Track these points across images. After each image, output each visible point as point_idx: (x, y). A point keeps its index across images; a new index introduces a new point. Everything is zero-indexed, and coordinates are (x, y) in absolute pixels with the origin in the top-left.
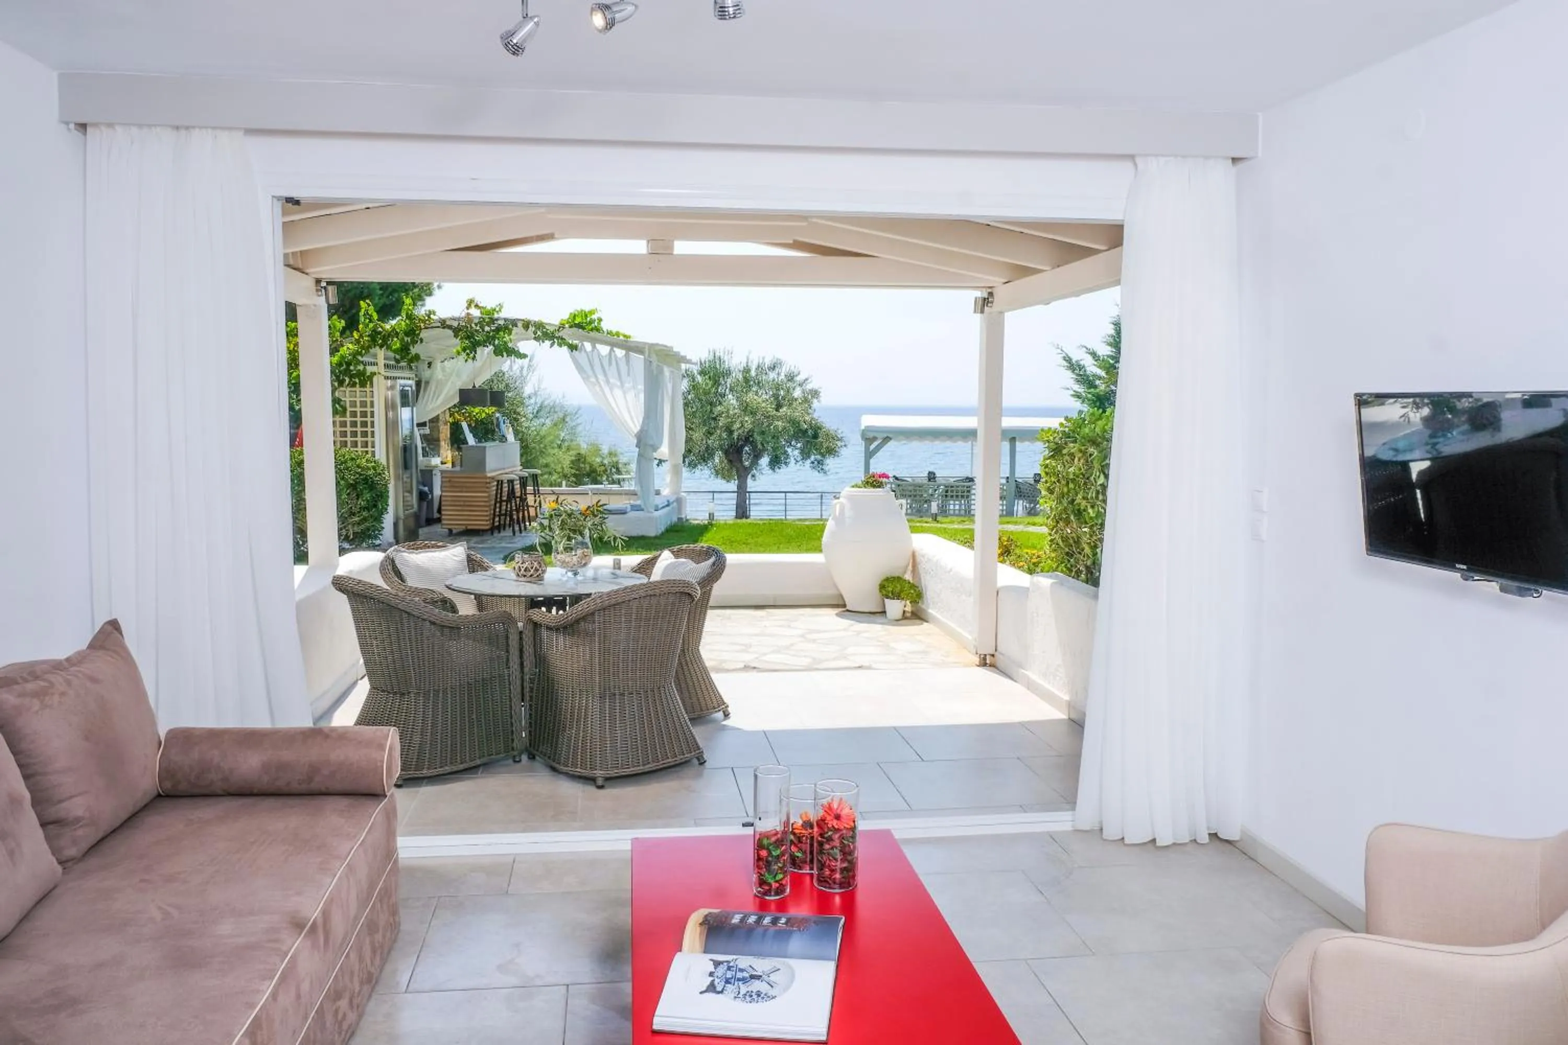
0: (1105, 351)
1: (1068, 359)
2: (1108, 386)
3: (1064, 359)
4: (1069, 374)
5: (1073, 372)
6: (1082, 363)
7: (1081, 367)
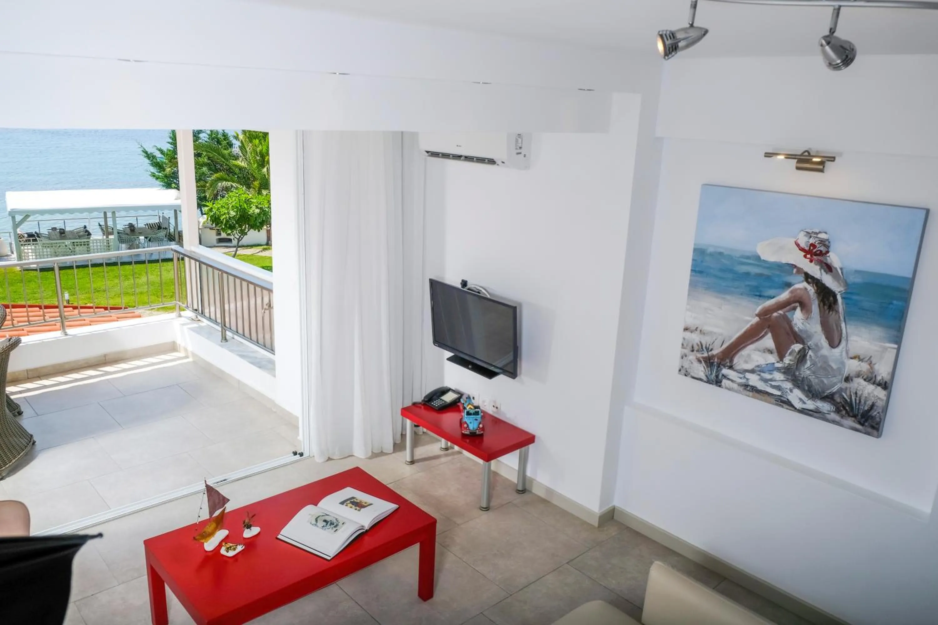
0: (167, 147)
1: (146, 152)
2: (172, 169)
3: (143, 151)
4: (147, 161)
5: (149, 159)
6: (154, 154)
7: (154, 157)
